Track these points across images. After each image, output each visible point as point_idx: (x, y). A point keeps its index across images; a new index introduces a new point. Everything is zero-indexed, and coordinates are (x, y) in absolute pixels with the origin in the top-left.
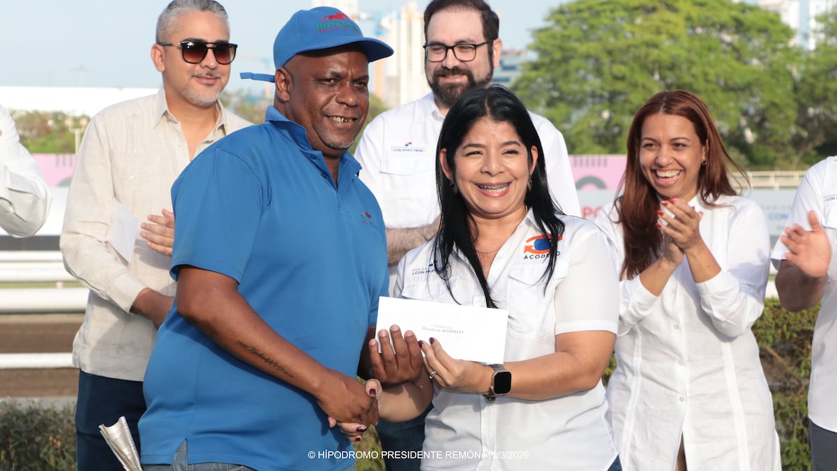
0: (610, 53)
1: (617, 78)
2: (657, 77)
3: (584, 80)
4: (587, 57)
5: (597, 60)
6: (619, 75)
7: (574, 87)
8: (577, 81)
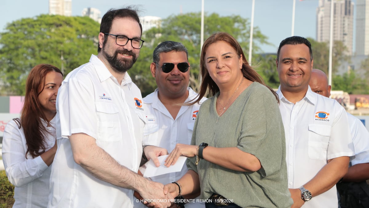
0: (39, 45)
1: (43, 58)
2: (62, 58)
3: (26, 59)
4: (28, 47)
5: (33, 49)
6: (44, 56)
7: (21, 62)
8: (22, 59)
